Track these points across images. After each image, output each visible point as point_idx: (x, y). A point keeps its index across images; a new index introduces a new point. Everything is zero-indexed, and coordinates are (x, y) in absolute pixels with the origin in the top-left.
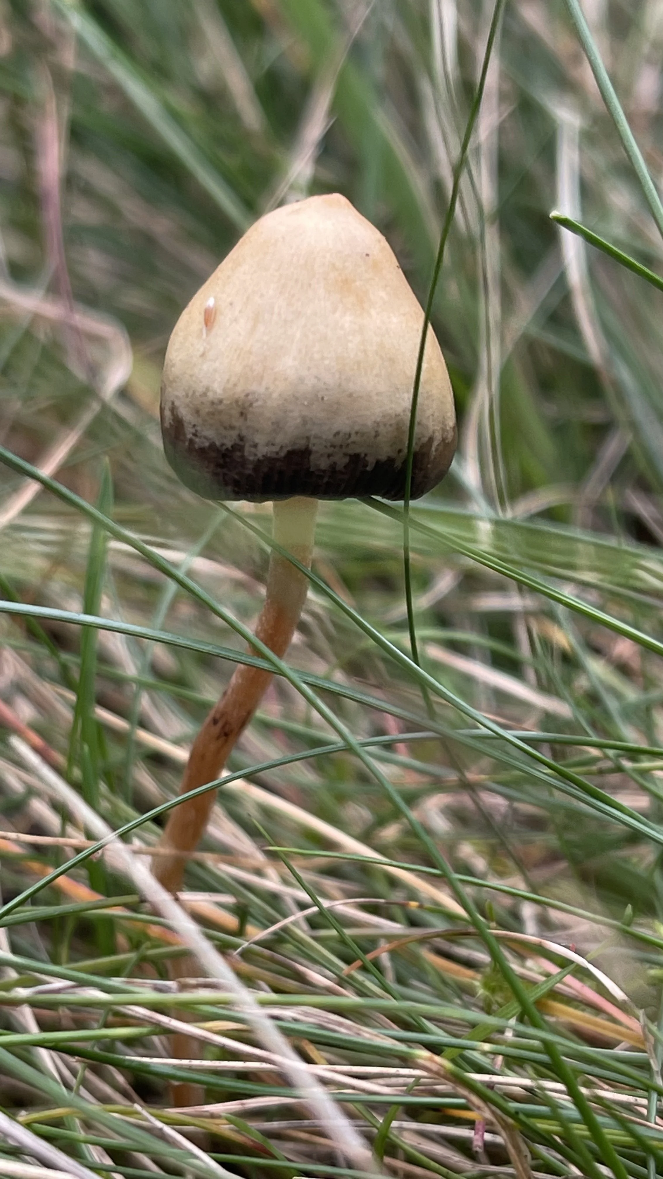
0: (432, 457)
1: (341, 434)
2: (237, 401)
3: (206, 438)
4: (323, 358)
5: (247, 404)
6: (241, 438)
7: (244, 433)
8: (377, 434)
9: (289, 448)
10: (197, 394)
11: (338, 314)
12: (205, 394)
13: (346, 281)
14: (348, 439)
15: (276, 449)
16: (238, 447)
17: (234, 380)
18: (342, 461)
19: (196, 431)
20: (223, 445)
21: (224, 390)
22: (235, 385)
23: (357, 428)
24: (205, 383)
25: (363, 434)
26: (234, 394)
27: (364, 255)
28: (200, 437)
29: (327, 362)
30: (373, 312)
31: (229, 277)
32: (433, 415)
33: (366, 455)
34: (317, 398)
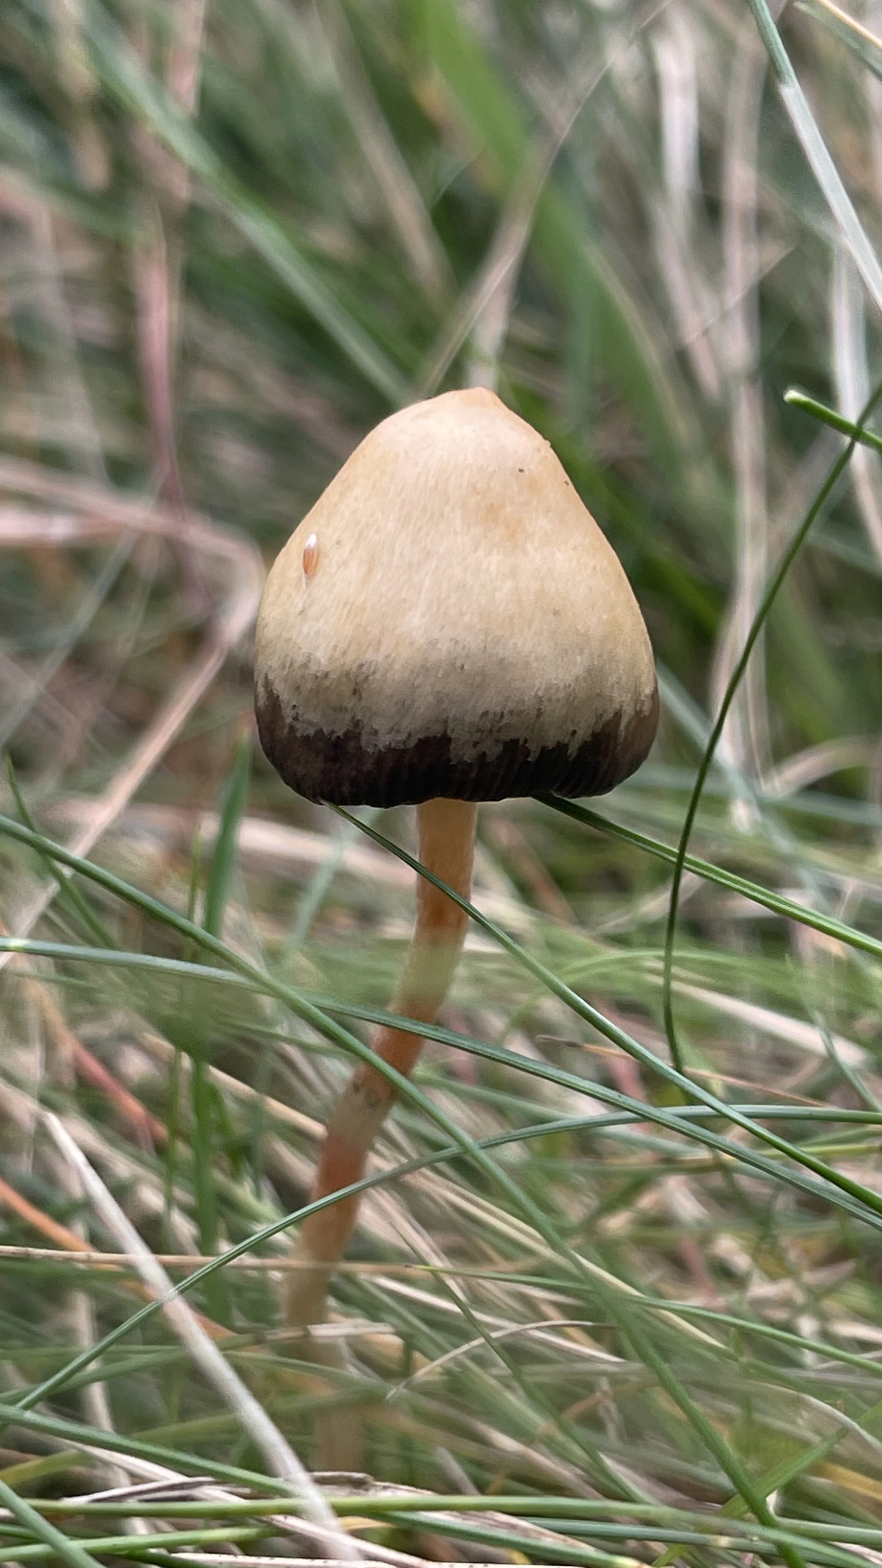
0: (622, 739)
1: (491, 716)
2: (348, 674)
3: (310, 723)
4: (462, 614)
5: (362, 678)
6: (357, 723)
7: (359, 717)
8: (539, 713)
9: (421, 736)
10: (296, 665)
11: (481, 553)
12: (305, 665)
13: (491, 508)
14: (499, 721)
15: (403, 737)
16: (353, 734)
17: (343, 645)
18: (494, 751)
19: (297, 714)
20: (333, 732)
21: (331, 659)
22: (344, 653)
23: (511, 705)
24: (305, 650)
25: (520, 713)
26: (344, 664)
27: (517, 470)
28: (303, 722)
29: (466, 619)
30: (529, 548)
31: (336, 504)
32: (618, 683)
33: (526, 741)
34: (455, 668)
